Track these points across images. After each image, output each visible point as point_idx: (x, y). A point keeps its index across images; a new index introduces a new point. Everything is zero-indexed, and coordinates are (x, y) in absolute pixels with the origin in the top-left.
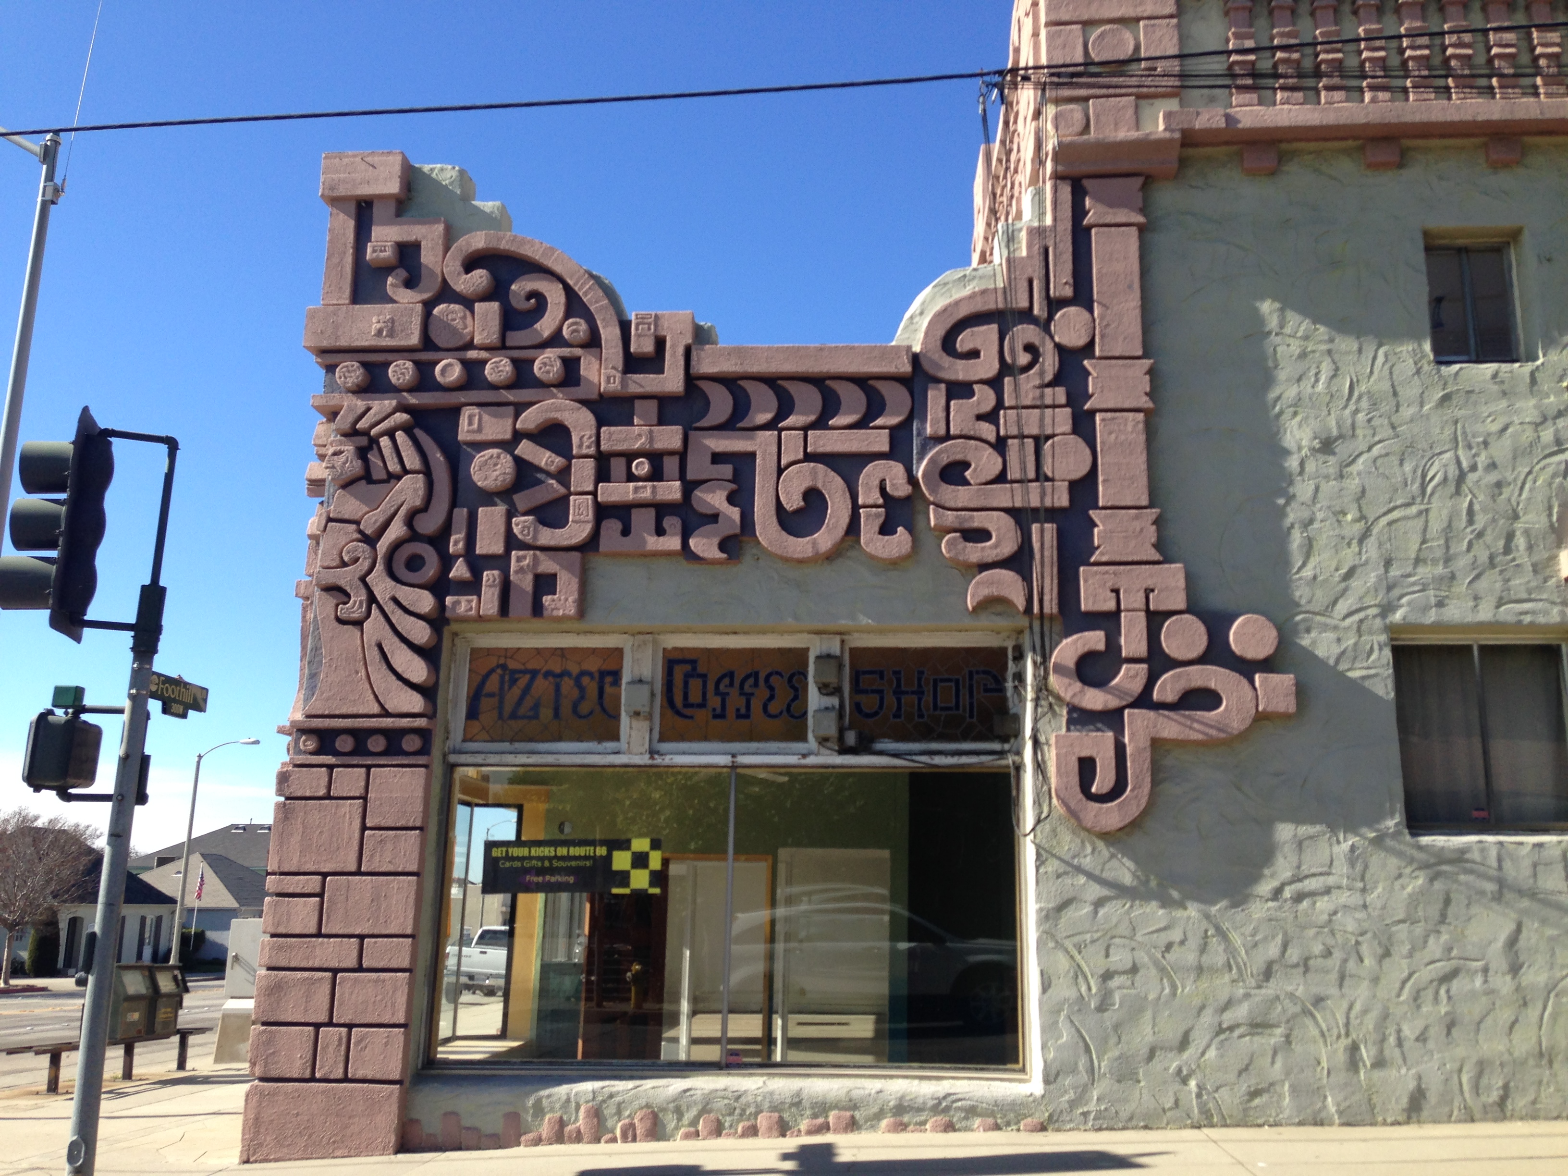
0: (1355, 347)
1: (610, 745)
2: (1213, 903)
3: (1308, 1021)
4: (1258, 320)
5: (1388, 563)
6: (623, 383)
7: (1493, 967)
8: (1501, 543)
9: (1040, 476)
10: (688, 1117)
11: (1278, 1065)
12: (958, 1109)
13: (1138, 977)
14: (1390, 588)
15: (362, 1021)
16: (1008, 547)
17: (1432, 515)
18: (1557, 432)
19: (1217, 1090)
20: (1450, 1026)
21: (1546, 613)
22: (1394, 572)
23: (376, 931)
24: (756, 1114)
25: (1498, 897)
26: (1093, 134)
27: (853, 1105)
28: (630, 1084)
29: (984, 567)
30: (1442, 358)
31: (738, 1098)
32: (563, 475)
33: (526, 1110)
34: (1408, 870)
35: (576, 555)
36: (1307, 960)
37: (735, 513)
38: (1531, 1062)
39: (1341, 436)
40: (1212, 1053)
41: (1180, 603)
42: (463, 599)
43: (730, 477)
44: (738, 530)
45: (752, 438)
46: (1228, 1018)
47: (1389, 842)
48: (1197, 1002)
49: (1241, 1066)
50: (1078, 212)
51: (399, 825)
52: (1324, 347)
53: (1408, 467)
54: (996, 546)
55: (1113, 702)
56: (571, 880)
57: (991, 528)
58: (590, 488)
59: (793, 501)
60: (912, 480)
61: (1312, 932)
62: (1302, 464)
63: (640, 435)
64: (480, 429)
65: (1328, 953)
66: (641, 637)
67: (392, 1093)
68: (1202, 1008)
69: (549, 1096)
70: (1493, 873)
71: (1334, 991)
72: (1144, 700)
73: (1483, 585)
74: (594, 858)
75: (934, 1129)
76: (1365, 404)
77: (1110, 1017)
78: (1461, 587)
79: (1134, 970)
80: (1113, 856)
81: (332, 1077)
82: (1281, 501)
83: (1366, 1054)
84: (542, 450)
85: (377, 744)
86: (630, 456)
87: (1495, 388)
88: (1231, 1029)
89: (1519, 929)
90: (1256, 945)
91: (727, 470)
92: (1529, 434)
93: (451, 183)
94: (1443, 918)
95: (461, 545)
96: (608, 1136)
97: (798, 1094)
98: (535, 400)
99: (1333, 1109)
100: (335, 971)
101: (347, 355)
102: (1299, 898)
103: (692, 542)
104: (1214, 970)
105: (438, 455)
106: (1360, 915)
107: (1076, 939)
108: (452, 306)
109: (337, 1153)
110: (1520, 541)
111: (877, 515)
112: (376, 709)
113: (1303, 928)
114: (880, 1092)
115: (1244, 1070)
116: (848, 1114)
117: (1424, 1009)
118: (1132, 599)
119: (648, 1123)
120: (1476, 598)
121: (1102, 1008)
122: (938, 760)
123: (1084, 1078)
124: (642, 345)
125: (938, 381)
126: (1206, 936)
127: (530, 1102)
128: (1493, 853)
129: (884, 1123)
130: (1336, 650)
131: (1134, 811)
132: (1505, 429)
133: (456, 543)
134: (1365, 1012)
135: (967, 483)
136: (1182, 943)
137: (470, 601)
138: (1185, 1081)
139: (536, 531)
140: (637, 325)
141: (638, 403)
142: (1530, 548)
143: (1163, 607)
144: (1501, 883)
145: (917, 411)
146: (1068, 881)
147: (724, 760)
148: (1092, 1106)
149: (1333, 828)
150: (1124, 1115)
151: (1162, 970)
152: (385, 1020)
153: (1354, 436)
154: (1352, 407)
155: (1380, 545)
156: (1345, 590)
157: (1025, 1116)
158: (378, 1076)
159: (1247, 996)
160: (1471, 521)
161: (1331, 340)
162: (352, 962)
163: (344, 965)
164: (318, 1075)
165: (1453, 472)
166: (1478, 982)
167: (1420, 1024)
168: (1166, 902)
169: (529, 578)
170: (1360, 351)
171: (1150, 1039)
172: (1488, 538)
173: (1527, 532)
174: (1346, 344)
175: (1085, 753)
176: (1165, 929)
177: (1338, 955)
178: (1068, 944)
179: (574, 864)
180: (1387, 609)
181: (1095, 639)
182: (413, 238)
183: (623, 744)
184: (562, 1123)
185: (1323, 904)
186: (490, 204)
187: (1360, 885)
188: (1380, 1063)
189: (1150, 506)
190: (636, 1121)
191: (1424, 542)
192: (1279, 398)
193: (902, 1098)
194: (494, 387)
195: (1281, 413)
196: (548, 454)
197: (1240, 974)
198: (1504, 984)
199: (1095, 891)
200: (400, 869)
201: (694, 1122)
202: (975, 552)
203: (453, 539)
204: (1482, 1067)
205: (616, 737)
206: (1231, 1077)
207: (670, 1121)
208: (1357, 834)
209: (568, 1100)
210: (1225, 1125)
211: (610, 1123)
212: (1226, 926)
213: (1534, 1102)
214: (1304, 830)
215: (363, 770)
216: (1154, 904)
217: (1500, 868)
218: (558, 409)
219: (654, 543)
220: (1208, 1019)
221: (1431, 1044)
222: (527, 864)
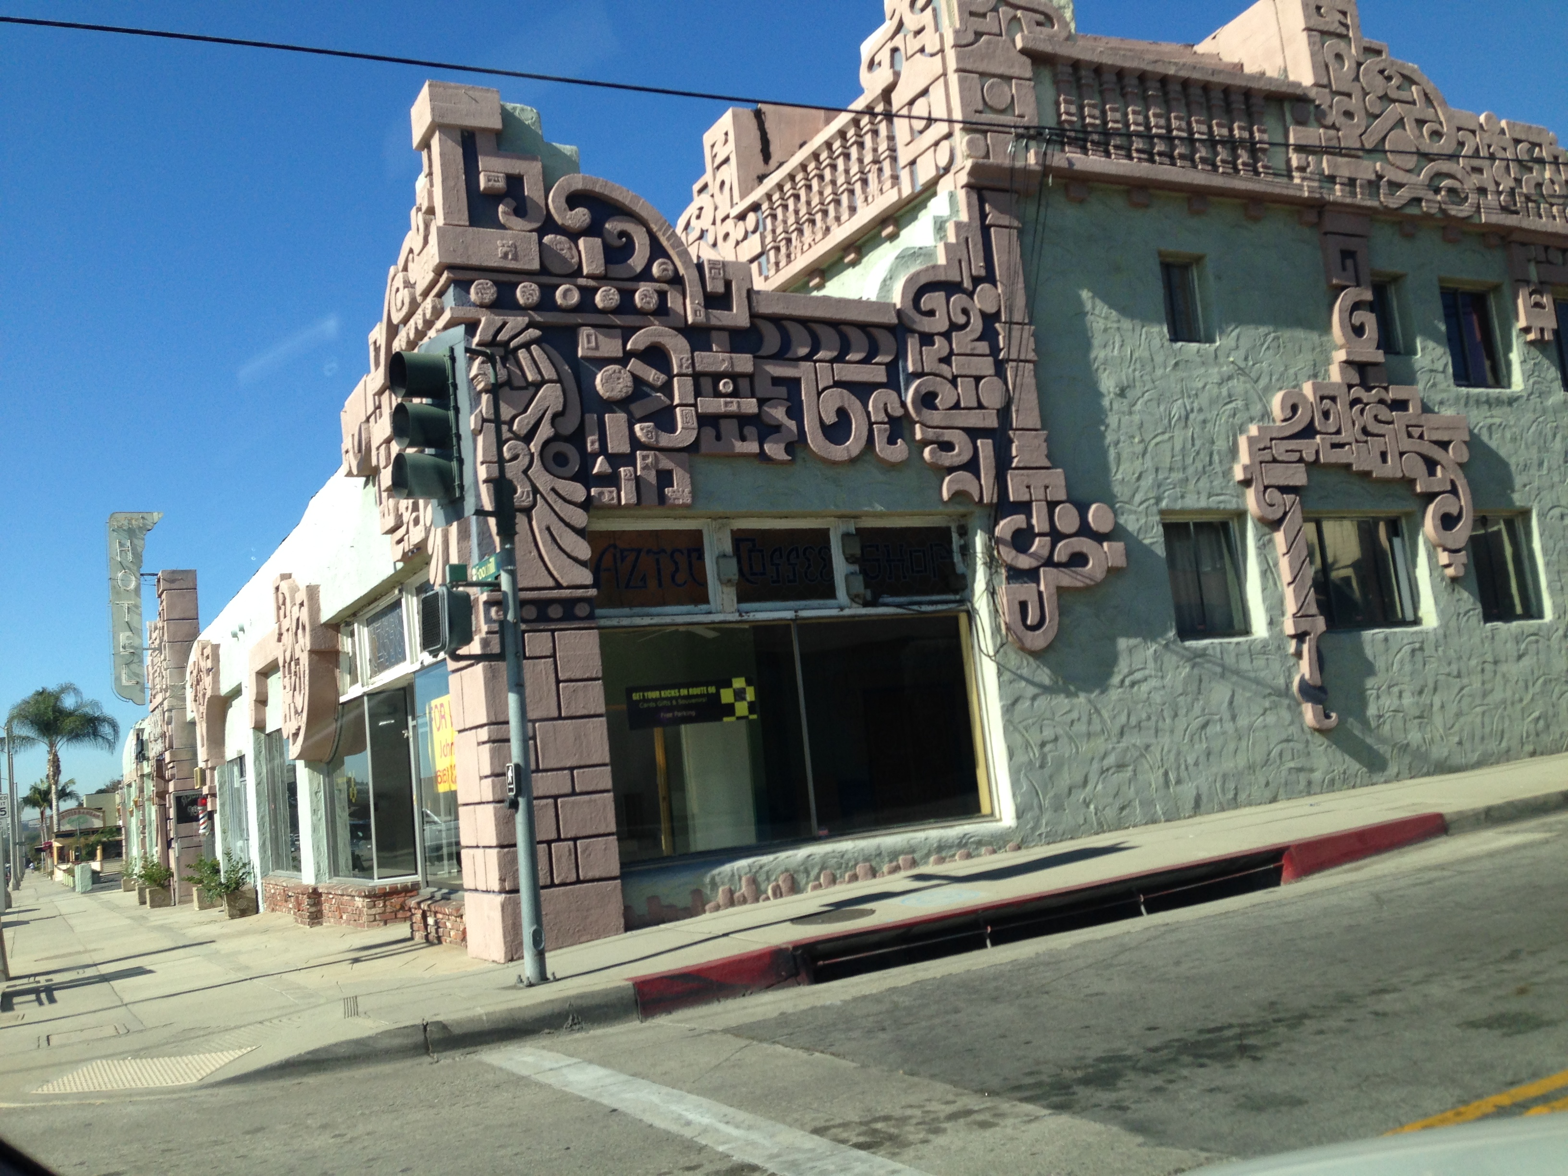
0: (1131, 327)
1: (704, 607)
2: (1092, 691)
3: (1144, 761)
4: (1080, 303)
5: (1157, 470)
6: (707, 316)
7: (1224, 718)
8: (1208, 459)
9: (980, 406)
10: (813, 874)
11: (1132, 789)
12: (972, 843)
13: (1059, 743)
14: (1159, 486)
15: (584, 834)
16: (966, 457)
17: (1176, 439)
18: (1229, 389)
19: (1104, 809)
20: (1209, 754)
21: (1230, 502)
22: (1161, 476)
23: (582, 763)
24: (856, 865)
25: (1222, 676)
26: (991, 160)
27: (912, 850)
28: (770, 857)
29: (951, 470)
30: (1175, 338)
31: (842, 856)
32: (667, 388)
33: (704, 885)
34: (1181, 663)
35: (685, 455)
36: (1140, 722)
37: (792, 425)
38: (1246, 772)
39: (1128, 386)
40: (1100, 787)
41: (1063, 497)
42: (606, 490)
43: (786, 396)
44: (796, 438)
45: (797, 367)
46: (1107, 762)
47: (1172, 646)
48: (1090, 755)
49: (1115, 792)
50: (983, 216)
51: (586, 676)
52: (1115, 325)
53: (1162, 408)
54: (959, 454)
55: (1034, 563)
56: (693, 713)
57: (955, 441)
58: (692, 401)
59: (830, 418)
60: (903, 404)
61: (1140, 706)
62: (1111, 403)
63: (723, 360)
64: (597, 348)
65: (1149, 718)
66: (720, 521)
67: (616, 887)
68: (1093, 759)
69: (719, 874)
70: (1219, 661)
71: (1154, 741)
72: (1049, 562)
73: (1201, 484)
74: (708, 695)
75: (961, 858)
76: (1138, 366)
77: (1047, 771)
78: (1191, 486)
79: (1056, 739)
80: (1038, 667)
81: (568, 881)
82: (1103, 428)
83: (1172, 777)
84: (648, 368)
85: (555, 611)
86: (717, 377)
87: (1198, 359)
88: (1108, 770)
89: (1233, 696)
90: (1114, 717)
91: (782, 391)
92: (1215, 391)
93: (533, 124)
94: (1199, 693)
95: (597, 445)
96: (764, 896)
97: (879, 847)
98: (642, 324)
99: (1160, 813)
100: (555, 798)
101: (481, 273)
102: (1133, 684)
103: (766, 447)
104: (1096, 735)
105: (567, 367)
106: (1162, 692)
107: (1024, 723)
108: (558, 237)
109: (582, 939)
110: (1216, 458)
111: (885, 430)
112: (551, 583)
113: (1136, 703)
114: (926, 839)
115: (1116, 795)
116: (910, 856)
117: (1196, 746)
118: (1037, 493)
119: (789, 883)
120: (1199, 493)
121: (1042, 766)
122: (925, 608)
123: (1037, 810)
124: (715, 286)
125: (913, 331)
126: (1090, 714)
127: (707, 880)
128: (1218, 650)
129: (932, 859)
130: (1137, 527)
131: (1051, 635)
132: (1204, 387)
133: (592, 443)
134: (1169, 751)
135: (936, 408)
136: (1079, 719)
137: (611, 492)
138: (1088, 806)
139: (657, 436)
140: (710, 269)
141: (714, 334)
142: (1221, 462)
143: (1055, 499)
144: (1223, 666)
145: (901, 354)
146: (1016, 685)
147: (789, 615)
148: (1043, 830)
149: (1145, 639)
150: (1060, 832)
151: (1070, 738)
152: (602, 831)
153: (1135, 386)
154: (1132, 367)
155: (1153, 459)
156: (1138, 488)
157: (1009, 842)
158: (604, 875)
159: (1114, 748)
160: (1193, 445)
161: (1119, 321)
162: (568, 789)
163: (562, 792)
164: (556, 881)
165: (1183, 413)
166: (1218, 728)
167: (1194, 755)
168: (1069, 694)
169: (654, 473)
170: (1133, 330)
171: (1068, 782)
172: (1202, 455)
173: (1219, 452)
174: (1127, 324)
175: (1022, 598)
176: (1070, 711)
177: (1154, 718)
178: (1020, 727)
179: (694, 701)
180: (1158, 500)
181: (1019, 520)
182: (517, 172)
183: (713, 606)
184: (731, 892)
185: (1144, 687)
186: (568, 147)
187: (1160, 674)
188: (1179, 782)
189: (1043, 429)
190: (780, 883)
191: (1173, 457)
192: (1096, 358)
193: (940, 841)
194: (604, 312)
195: (1097, 370)
196: (654, 371)
197: (1109, 735)
198: (1229, 726)
199: (1031, 690)
200: (592, 713)
201: (817, 878)
202: (948, 459)
203: (589, 440)
204: (1225, 777)
205: (706, 601)
206: (1110, 800)
207: (802, 879)
208: (1156, 643)
209: (733, 875)
210: (1110, 831)
211: (763, 887)
212: (1099, 706)
213: (1249, 795)
214: (1133, 641)
215: (549, 633)
216: (1062, 696)
217: (1222, 658)
218: (660, 335)
219: (740, 447)
220: (1096, 766)
221: (1201, 767)
222: (660, 704)
